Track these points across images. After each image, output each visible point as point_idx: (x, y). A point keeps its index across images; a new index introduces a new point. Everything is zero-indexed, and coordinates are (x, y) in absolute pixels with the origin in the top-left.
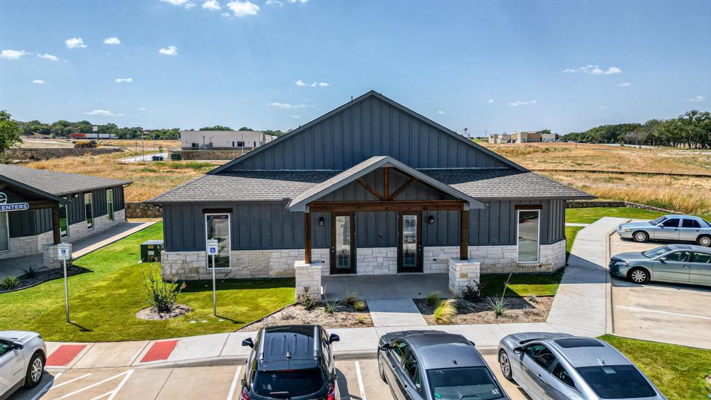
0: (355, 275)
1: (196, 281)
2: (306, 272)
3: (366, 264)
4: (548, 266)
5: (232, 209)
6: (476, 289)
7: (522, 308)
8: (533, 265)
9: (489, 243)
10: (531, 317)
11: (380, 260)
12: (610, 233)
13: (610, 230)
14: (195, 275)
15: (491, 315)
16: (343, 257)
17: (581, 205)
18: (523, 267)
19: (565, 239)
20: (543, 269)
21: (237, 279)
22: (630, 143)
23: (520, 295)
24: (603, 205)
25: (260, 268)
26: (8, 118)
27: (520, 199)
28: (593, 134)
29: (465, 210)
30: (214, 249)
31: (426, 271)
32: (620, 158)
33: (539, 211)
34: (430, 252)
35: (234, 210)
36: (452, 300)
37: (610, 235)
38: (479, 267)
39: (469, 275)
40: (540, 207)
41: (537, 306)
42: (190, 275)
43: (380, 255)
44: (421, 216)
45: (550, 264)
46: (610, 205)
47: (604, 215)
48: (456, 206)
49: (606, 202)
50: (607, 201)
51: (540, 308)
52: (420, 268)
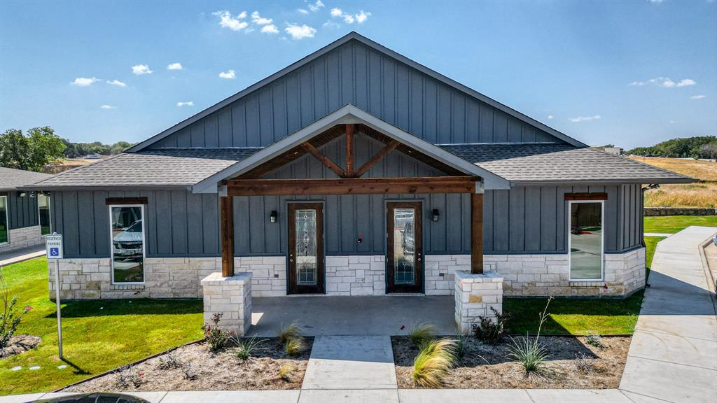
0: (324, 295)
1: (95, 300)
2: (218, 289)
3: (339, 280)
4: (618, 287)
5: (146, 198)
6: (495, 321)
7: (574, 358)
8: (594, 284)
9: (525, 250)
10: (591, 377)
11: (360, 274)
12: (704, 244)
13: (703, 241)
14: (95, 292)
15: (515, 369)
16: (307, 270)
17: (658, 213)
18: (578, 288)
19: (644, 246)
20: (611, 291)
21: (153, 299)
22: (704, 157)
23: (572, 332)
24: (687, 213)
25: (186, 283)
26: (51, 133)
27: (573, 184)
28: (662, 149)
29: (477, 192)
30: (57, 250)
31: (429, 291)
32: (696, 170)
33: (603, 202)
34: (435, 264)
35: (150, 200)
36: (446, 342)
37: (704, 247)
38: (500, 286)
39: (485, 299)
40: (604, 196)
41: (601, 354)
42: (87, 292)
43: (358, 266)
44: (421, 209)
45: (621, 284)
46: (697, 213)
47: (689, 225)
48: (462, 186)
49: (691, 209)
50: (691, 207)
51: (607, 357)
52: (419, 286)
